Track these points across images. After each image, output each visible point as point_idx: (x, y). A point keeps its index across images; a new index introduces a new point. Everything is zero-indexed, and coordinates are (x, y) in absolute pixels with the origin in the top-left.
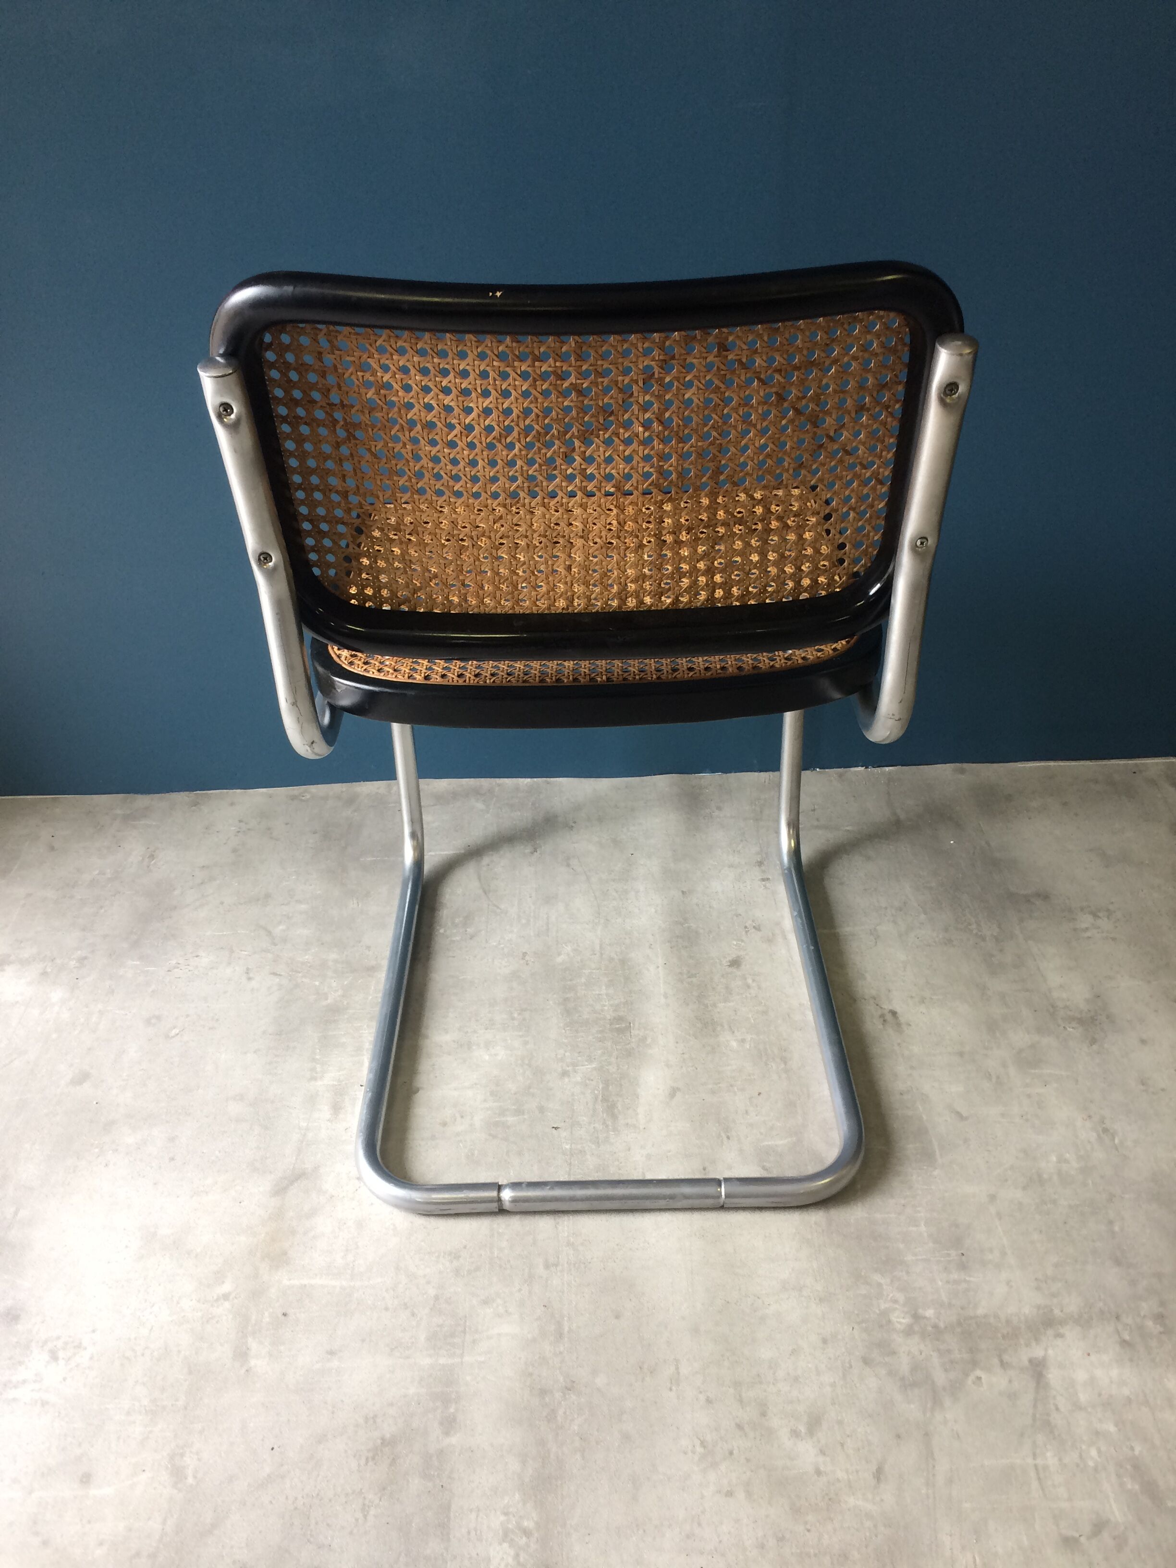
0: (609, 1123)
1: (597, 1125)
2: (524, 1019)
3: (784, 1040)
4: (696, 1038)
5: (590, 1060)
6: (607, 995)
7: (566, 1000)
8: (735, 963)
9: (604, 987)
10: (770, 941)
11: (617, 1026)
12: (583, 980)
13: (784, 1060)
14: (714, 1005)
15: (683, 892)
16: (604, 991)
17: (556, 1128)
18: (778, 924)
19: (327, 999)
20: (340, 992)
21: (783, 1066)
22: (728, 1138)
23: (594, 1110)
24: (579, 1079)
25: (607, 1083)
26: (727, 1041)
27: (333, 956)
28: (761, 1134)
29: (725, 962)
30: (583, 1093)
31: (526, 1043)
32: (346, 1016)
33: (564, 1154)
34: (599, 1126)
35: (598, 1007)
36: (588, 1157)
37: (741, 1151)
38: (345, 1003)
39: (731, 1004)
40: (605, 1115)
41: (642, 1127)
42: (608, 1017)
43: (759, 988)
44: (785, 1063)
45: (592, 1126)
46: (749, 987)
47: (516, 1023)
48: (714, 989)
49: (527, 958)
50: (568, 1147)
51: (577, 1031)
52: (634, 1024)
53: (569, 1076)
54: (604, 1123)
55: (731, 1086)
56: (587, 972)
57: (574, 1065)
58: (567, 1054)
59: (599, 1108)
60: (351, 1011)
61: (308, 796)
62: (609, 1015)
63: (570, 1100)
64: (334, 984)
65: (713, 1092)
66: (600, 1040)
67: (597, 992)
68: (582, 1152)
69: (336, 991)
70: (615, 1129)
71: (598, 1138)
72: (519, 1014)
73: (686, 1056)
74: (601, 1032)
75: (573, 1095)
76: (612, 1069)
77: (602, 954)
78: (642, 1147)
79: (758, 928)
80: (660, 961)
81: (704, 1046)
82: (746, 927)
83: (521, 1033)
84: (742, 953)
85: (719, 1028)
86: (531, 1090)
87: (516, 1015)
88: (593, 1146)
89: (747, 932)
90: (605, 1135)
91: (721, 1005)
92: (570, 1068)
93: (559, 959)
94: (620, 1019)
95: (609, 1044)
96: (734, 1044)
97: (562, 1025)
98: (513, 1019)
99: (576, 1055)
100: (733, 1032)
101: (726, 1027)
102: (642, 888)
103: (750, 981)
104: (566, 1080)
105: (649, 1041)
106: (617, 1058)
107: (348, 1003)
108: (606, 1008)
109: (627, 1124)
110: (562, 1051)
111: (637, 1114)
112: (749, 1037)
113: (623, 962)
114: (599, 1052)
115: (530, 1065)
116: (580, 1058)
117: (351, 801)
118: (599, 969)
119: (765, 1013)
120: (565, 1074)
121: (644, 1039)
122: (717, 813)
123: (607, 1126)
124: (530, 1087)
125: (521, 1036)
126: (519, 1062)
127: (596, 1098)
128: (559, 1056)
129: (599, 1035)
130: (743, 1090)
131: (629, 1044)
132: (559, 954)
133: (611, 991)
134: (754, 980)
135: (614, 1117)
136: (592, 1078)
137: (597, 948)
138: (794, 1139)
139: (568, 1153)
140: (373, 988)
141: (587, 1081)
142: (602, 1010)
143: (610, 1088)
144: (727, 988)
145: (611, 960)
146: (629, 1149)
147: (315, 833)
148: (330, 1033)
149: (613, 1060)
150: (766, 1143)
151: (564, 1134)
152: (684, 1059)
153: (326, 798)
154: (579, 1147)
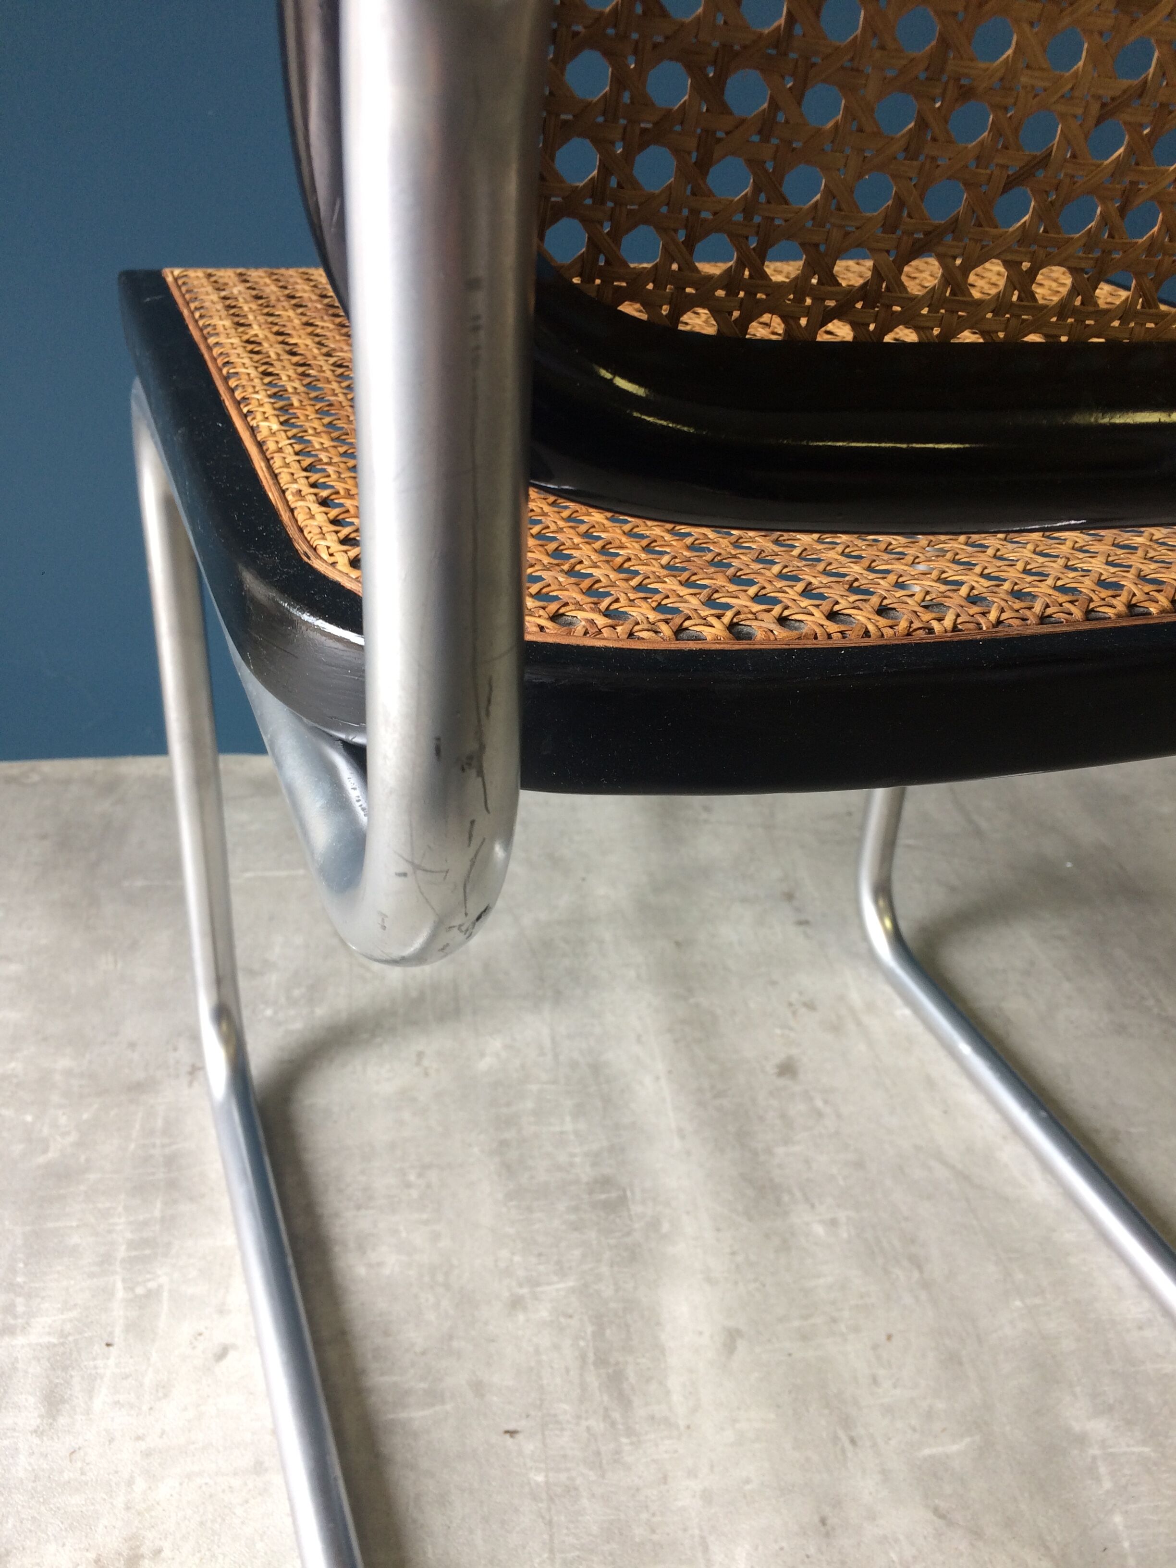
0: (616, 1415)
1: (592, 1422)
2: (429, 1186)
3: (907, 1219)
4: (750, 1219)
5: (562, 1272)
6: (576, 1133)
7: (504, 1143)
8: (787, 1069)
9: (568, 1119)
10: (836, 1028)
11: (603, 1197)
12: (529, 1104)
13: (917, 1263)
14: (769, 1151)
15: (678, 944)
16: (569, 1126)
17: (512, 1433)
18: (842, 998)
19: (45, 1151)
20: (73, 1138)
21: (916, 1275)
22: (853, 1441)
23: (583, 1386)
24: (544, 1314)
25: (600, 1323)
26: (807, 1224)
27: (64, 1062)
28: (914, 1430)
29: (770, 1068)
30: (556, 1347)
31: (436, 1237)
32: (82, 1188)
33: (535, 1498)
34: (598, 1425)
35: (562, 1158)
36: (585, 1502)
37: (885, 1473)
38: (82, 1159)
39: (797, 1148)
40: (606, 1398)
41: (682, 1423)
42: (584, 1179)
43: (839, 1116)
44: (920, 1268)
45: (584, 1423)
46: (820, 1114)
47: (415, 1193)
48: (761, 1119)
49: (426, 1062)
50: (540, 1478)
51: (530, 1210)
52: (633, 1192)
53: (525, 1309)
54: (606, 1417)
55: (834, 1321)
56: (534, 1087)
57: (533, 1282)
58: (517, 1259)
59: (593, 1380)
60: (92, 1177)
61: (35, 778)
62: (586, 1173)
63: (533, 1364)
64: (63, 1120)
65: (804, 1337)
66: (577, 1227)
67: (557, 1129)
68: (571, 1490)
69: (67, 1133)
70: (630, 1432)
71: (598, 1453)
72: (420, 1175)
73: (740, 1258)
74: (576, 1209)
75: (537, 1352)
76: (608, 1291)
77: (556, 1056)
78: (692, 1473)
79: (810, 1006)
80: (660, 1067)
81: (767, 1236)
82: (790, 1004)
83: (425, 1216)
84: (794, 1051)
85: (786, 1198)
86: (455, 1344)
87: (412, 1177)
88: (592, 1476)
89: (794, 1013)
90: (612, 1446)
91: (780, 1150)
92: (525, 1291)
93: (483, 1065)
94: (605, 1182)
95: (592, 1235)
96: (819, 1230)
97: (500, 1196)
98: (408, 1185)
99: (533, 1260)
100: (813, 1206)
101: (798, 1195)
102: (608, 936)
103: (819, 1103)
104: (521, 1317)
105: (666, 1227)
106: (612, 1266)
107: (88, 1160)
108: (578, 1160)
109: (653, 1418)
110: (504, 1253)
111: (668, 1393)
112: (842, 1215)
113: (596, 1068)
114: (577, 1253)
115: (447, 1286)
116: (542, 1268)
117: (111, 787)
118: (555, 1082)
119: (859, 1165)
120: (516, 1304)
121: (654, 1224)
122: (704, 816)
123: (613, 1424)
124: (451, 1337)
125: (426, 1223)
126: (427, 1279)
127: (583, 1357)
128: (502, 1265)
129: (573, 1217)
130: (856, 1329)
131: (628, 1234)
132: (482, 1055)
133: (582, 1126)
134: (826, 1102)
135: (624, 1400)
136: (570, 1311)
137: (547, 1043)
138: (977, 1438)
139: (544, 1496)
140: (137, 1126)
141: (562, 1320)
142: (572, 1165)
143: (608, 1332)
144: (783, 1116)
145: (574, 1065)
146: (665, 1480)
147: (44, 837)
148: (50, 1225)
149: (604, 1269)
150: (927, 1452)
151: (529, 1447)
152: (738, 1267)
153: (67, 782)
154: (563, 1477)
